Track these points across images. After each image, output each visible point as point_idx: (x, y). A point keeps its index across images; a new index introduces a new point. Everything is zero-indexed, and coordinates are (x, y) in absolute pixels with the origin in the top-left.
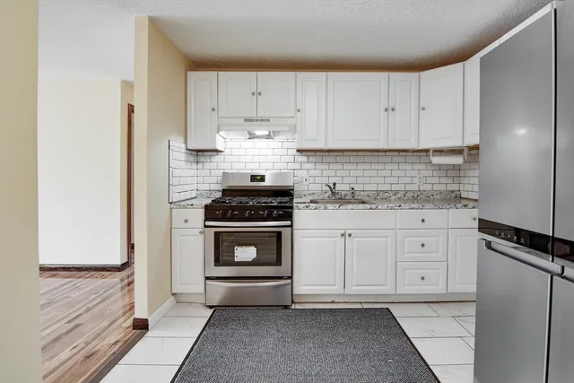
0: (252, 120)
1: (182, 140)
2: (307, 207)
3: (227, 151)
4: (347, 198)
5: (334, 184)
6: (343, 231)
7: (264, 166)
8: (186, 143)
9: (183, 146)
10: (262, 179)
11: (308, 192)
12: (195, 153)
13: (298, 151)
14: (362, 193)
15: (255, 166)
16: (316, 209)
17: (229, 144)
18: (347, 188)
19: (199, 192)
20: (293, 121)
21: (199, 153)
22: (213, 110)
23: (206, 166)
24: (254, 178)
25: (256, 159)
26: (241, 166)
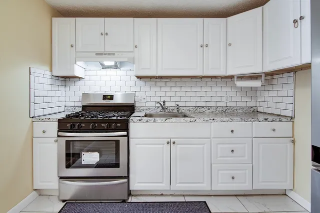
0: (101, 54)
1: (48, 68)
2: (140, 120)
3: (87, 78)
4: (174, 111)
5: (164, 102)
6: (169, 140)
7: (113, 89)
8: (51, 71)
9: (49, 73)
10: (112, 98)
11: (146, 108)
12: (64, 79)
13: (138, 77)
14: (184, 108)
15: (107, 89)
16: (147, 122)
17: (88, 73)
18: (174, 104)
19: (66, 108)
20: (131, 55)
21: (67, 79)
22: (72, 46)
23: (72, 88)
24: (105, 97)
25: (108, 84)
26: (98, 89)
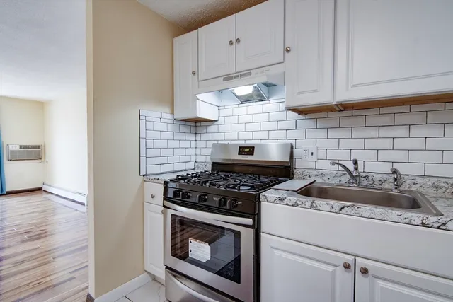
0: (231, 78)
1: (168, 110)
2: (282, 200)
3: (221, 120)
4: (386, 186)
5: (356, 162)
6: (350, 259)
7: (258, 135)
8: (173, 113)
9: (169, 116)
10: (251, 150)
11: (315, 172)
12: (194, 124)
14: (419, 180)
15: (249, 136)
16: (295, 205)
17: (224, 112)
18: (386, 168)
19: (196, 164)
20: (280, 68)
21: (198, 124)
22: (194, 73)
23: (204, 136)
24: (242, 150)
25: (249, 127)
26: (234, 136)
